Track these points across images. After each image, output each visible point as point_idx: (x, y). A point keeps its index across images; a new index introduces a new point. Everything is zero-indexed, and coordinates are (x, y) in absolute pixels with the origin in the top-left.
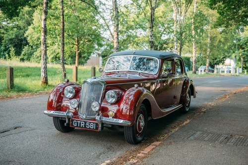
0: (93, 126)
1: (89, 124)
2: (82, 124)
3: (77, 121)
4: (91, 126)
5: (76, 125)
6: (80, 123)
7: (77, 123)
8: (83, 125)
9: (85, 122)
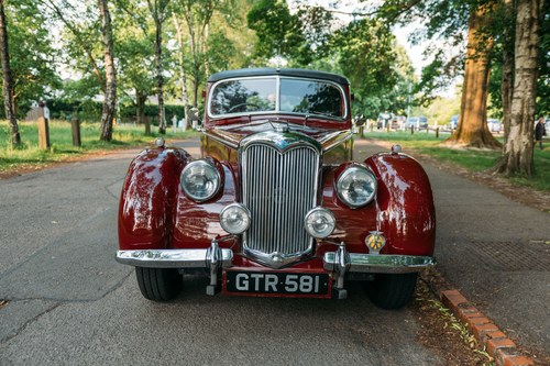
0: (310, 284)
1: (298, 281)
2: (267, 284)
3: (249, 273)
4: (303, 284)
5: (246, 288)
6: (262, 281)
7: (252, 281)
8: (273, 284)
9: (282, 277)
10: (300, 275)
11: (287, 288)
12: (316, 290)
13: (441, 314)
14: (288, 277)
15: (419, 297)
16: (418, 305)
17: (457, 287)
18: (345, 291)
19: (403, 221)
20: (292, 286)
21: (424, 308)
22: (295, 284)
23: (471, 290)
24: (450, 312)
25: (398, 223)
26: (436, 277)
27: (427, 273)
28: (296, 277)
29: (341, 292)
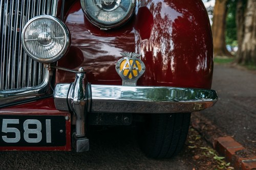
0: (38, 131)
1: (20, 127)
4: (27, 131)
10: (22, 118)
11: (5, 138)
12: (49, 140)
13: (216, 163)
14: (6, 122)
15: (192, 145)
16: (191, 154)
17: (229, 134)
18: (85, 140)
19: (170, 55)
20: (12, 135)
21: (197, 157)
22: (16, 131)
23: (245, 136)
24: (226, 160)
25: (164, 57)
26: (207, 125)
27: (198, 122)
28: (17, 121)
29: (79, 142)
